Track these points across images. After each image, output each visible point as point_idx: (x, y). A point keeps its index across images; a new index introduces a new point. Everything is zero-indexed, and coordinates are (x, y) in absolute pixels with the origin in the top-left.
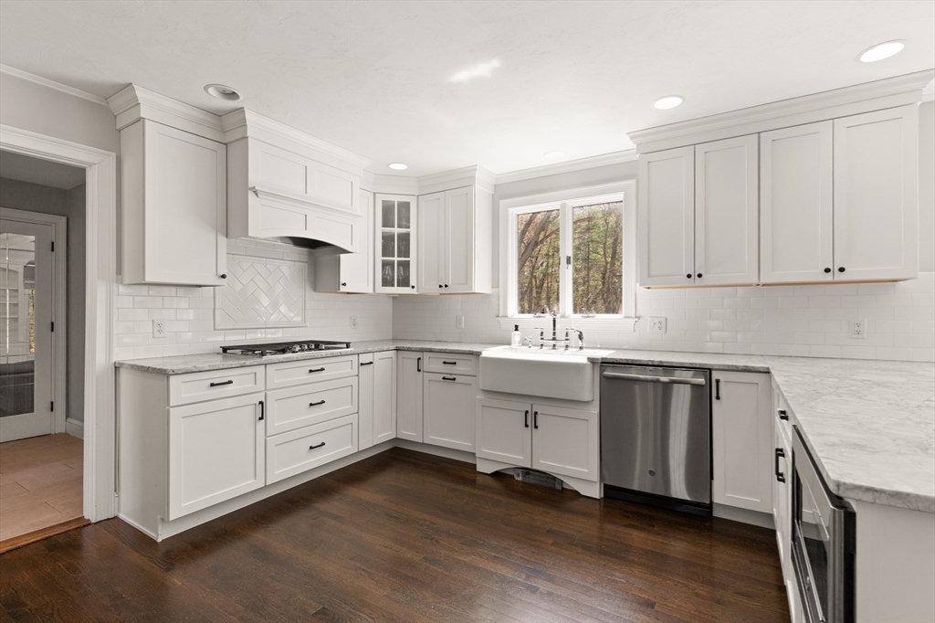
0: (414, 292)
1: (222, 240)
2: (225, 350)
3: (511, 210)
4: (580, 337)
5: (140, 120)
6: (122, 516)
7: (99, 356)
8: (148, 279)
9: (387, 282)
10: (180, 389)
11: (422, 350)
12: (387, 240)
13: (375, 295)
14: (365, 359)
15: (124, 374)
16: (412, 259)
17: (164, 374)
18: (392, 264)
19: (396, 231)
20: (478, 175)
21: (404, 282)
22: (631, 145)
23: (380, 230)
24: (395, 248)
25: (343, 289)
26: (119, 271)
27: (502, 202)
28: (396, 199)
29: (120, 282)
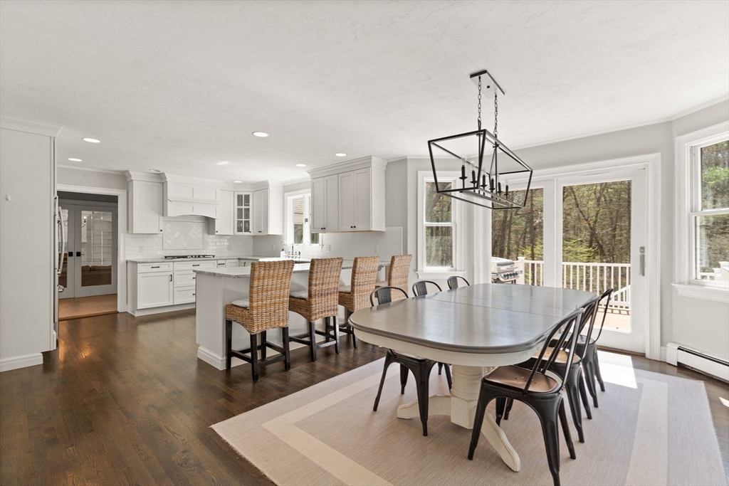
0: (251, 234)
1: (161, 217)
2: (166, 257)
3: (289, 198)
4: (300, 253)
5: (132, 180)
6: (129, 311)
7: (122, 258)
8: (134, 232)
9: (240, 230)
10: (140, 268)
11: (245, 259)
12: (240, 210)
13: (234, 236)
14: (220, 262)
15: (129, 264)
16: (251, 220)
17: (135, 263)
18: (242, 221)
19: (243, 207)
20: (269, 183)
21: (247, 230)
22: (309, 175)
23: (236, 207)
24: (243, 214)
25: (216, 233)
26: (128, 229)
27: (286, 194)
28: (244, 194)
29: (128, 233)
